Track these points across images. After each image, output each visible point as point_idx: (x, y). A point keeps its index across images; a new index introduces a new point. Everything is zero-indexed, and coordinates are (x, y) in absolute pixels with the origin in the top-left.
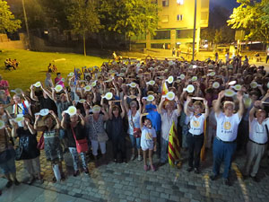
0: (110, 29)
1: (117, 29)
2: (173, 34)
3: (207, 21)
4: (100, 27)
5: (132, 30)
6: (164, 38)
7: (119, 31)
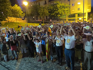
0: (52, 14)
1: (54, 14)
2: (77, 15)
3: (90, 9)
4: (49, 14)
5: (60, 14)
6: (73, 17)
7: (55, 15)
